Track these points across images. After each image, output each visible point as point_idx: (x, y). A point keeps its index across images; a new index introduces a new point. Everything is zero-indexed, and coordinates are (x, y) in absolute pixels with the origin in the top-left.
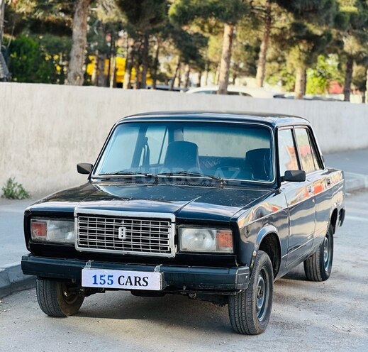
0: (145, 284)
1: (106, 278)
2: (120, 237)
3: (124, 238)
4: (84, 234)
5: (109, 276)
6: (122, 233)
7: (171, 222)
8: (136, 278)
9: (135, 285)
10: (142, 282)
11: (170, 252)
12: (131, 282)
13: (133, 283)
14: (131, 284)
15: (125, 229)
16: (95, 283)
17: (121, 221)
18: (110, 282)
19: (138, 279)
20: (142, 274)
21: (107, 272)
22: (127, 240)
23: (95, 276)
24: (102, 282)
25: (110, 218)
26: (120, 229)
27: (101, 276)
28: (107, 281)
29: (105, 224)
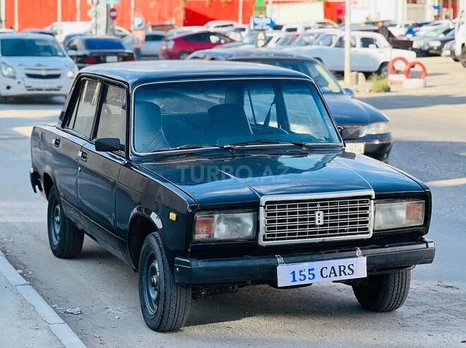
0: (351, 272)
1: (306, 273)
2: (317, 223)
3: (322, 223)
4: (273, 225)
5: (309, 270)
6: (319, 218)
7: (371, 199)
8: (340, 267)
9: (340, 275)
10: (347, 271)
11: (368, 233)
12: (335, 273)
13: (338, 274)
14: (336, 275)
15: (322, 213)
16: (294, 280)
17: (316, 205)
18: (311, 277)
19: (342, 268)
20: (346, 262)
21: (306, 266)
22: (324, 225)
23: (293, 273)
24: (302, 278)
25: (302, 203)
26: (317, 213)
27: (301, 272)
28: (308, 276)
29: (298, 209)
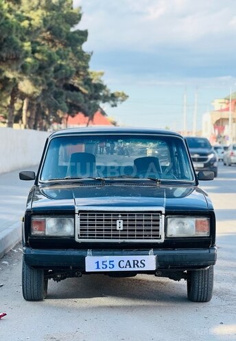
0: (142, 266)
1: (107, 263)
2: (118, 229)
3: (122, 229)
4: (84, 227)
5: (110, 262)
6: (120, 225)
7: (162, 214)
8: (134, 261)
9: (134, 267)
10: (140, 264)
11: (160, 238)
12: (130, 265)
13: (132, 265)
14: (130, 267)
15: (122, 221)
16: (98, 268)
17: (118, 215)
18: (111, 266)
19: (136, 262)
20: (139, 258)
21: (108, 258)
22: (124, 230)
23: (98, 262)
24: (104, 267)
25: (108, 213)
26: (118, 221)
27: (103, 262)
28: (108, 266)
29: (104, 218)
